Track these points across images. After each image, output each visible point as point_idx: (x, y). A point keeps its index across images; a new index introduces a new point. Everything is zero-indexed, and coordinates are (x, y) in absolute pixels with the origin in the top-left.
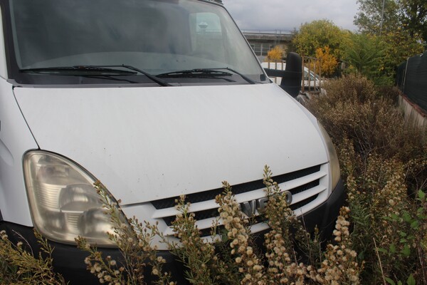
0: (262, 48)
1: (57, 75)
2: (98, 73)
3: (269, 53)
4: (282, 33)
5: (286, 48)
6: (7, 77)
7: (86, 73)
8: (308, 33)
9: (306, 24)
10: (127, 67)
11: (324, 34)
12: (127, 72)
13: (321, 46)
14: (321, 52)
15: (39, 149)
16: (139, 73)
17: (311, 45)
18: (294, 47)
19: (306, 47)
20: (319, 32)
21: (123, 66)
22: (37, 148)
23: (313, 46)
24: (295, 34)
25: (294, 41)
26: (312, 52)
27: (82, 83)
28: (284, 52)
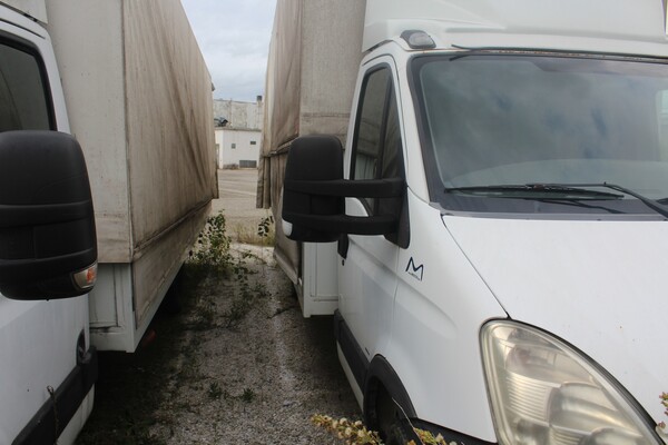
1: (498, 197)
2: (560, 196)
6: (428, 200)
7: (542, 195)
10: (610, 187)
12: (608, 195)
15: (509, 318)
16: (627, 197)
21: (605, 185)
22: (506, 316)
27: (540, 211)
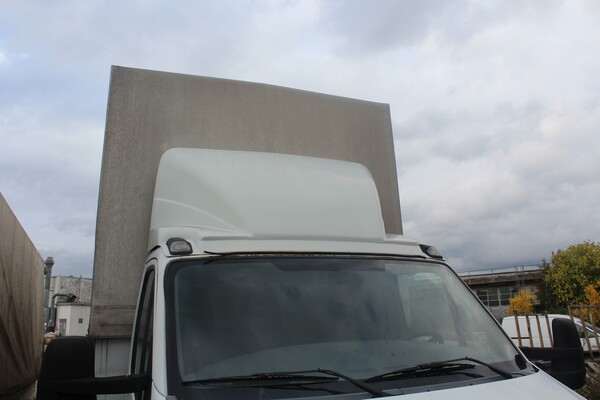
0: (499, 294)
1: (230, 387)
3: (511, 300)
4: (526, 269)
5: (536, 291)
6: (165, 394)
7: (267, 383)
8: (566, 264)
9: (559, 251)
10: (324, 372)
11: (592, 263)
12: (325, 378)
13: (591, 281)
14: (594, 291)
16: (341, 379)
17: (575, 281)
18: (549, 287)
19: (567, 286)
20: (583, 261)
21: (319, 371)
23: (577, 283)
24: (546, 269)
25: (547, 279)
26: (579, 291)
27: (264, 397)
28: (534, 297)
